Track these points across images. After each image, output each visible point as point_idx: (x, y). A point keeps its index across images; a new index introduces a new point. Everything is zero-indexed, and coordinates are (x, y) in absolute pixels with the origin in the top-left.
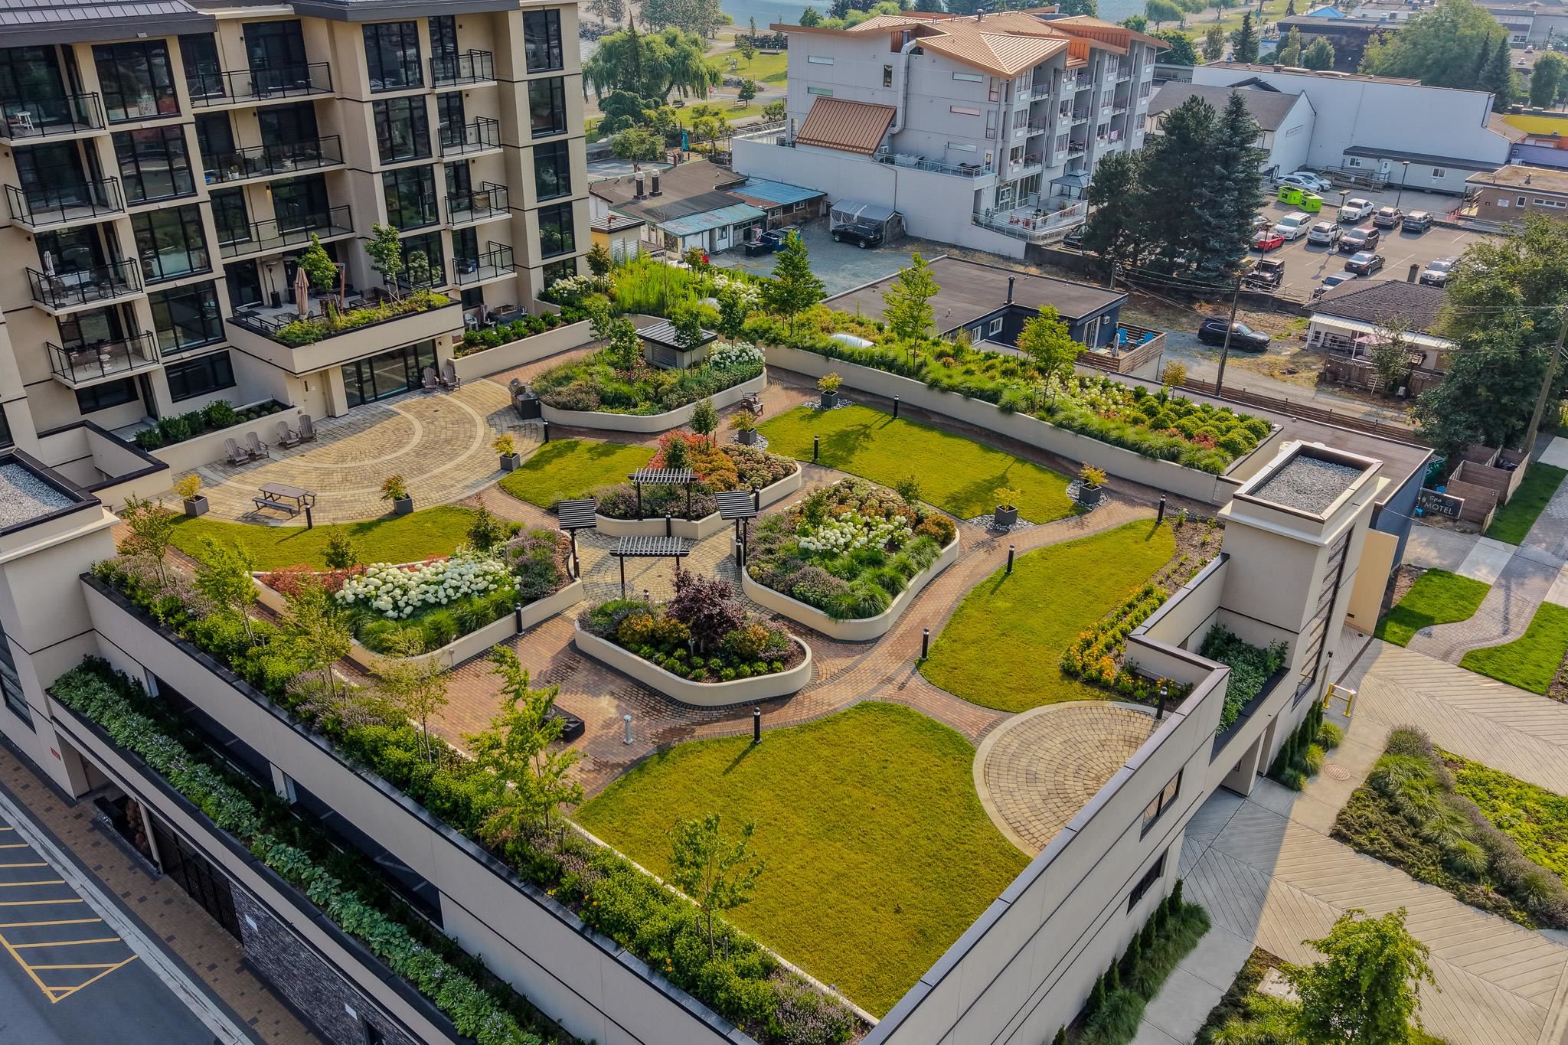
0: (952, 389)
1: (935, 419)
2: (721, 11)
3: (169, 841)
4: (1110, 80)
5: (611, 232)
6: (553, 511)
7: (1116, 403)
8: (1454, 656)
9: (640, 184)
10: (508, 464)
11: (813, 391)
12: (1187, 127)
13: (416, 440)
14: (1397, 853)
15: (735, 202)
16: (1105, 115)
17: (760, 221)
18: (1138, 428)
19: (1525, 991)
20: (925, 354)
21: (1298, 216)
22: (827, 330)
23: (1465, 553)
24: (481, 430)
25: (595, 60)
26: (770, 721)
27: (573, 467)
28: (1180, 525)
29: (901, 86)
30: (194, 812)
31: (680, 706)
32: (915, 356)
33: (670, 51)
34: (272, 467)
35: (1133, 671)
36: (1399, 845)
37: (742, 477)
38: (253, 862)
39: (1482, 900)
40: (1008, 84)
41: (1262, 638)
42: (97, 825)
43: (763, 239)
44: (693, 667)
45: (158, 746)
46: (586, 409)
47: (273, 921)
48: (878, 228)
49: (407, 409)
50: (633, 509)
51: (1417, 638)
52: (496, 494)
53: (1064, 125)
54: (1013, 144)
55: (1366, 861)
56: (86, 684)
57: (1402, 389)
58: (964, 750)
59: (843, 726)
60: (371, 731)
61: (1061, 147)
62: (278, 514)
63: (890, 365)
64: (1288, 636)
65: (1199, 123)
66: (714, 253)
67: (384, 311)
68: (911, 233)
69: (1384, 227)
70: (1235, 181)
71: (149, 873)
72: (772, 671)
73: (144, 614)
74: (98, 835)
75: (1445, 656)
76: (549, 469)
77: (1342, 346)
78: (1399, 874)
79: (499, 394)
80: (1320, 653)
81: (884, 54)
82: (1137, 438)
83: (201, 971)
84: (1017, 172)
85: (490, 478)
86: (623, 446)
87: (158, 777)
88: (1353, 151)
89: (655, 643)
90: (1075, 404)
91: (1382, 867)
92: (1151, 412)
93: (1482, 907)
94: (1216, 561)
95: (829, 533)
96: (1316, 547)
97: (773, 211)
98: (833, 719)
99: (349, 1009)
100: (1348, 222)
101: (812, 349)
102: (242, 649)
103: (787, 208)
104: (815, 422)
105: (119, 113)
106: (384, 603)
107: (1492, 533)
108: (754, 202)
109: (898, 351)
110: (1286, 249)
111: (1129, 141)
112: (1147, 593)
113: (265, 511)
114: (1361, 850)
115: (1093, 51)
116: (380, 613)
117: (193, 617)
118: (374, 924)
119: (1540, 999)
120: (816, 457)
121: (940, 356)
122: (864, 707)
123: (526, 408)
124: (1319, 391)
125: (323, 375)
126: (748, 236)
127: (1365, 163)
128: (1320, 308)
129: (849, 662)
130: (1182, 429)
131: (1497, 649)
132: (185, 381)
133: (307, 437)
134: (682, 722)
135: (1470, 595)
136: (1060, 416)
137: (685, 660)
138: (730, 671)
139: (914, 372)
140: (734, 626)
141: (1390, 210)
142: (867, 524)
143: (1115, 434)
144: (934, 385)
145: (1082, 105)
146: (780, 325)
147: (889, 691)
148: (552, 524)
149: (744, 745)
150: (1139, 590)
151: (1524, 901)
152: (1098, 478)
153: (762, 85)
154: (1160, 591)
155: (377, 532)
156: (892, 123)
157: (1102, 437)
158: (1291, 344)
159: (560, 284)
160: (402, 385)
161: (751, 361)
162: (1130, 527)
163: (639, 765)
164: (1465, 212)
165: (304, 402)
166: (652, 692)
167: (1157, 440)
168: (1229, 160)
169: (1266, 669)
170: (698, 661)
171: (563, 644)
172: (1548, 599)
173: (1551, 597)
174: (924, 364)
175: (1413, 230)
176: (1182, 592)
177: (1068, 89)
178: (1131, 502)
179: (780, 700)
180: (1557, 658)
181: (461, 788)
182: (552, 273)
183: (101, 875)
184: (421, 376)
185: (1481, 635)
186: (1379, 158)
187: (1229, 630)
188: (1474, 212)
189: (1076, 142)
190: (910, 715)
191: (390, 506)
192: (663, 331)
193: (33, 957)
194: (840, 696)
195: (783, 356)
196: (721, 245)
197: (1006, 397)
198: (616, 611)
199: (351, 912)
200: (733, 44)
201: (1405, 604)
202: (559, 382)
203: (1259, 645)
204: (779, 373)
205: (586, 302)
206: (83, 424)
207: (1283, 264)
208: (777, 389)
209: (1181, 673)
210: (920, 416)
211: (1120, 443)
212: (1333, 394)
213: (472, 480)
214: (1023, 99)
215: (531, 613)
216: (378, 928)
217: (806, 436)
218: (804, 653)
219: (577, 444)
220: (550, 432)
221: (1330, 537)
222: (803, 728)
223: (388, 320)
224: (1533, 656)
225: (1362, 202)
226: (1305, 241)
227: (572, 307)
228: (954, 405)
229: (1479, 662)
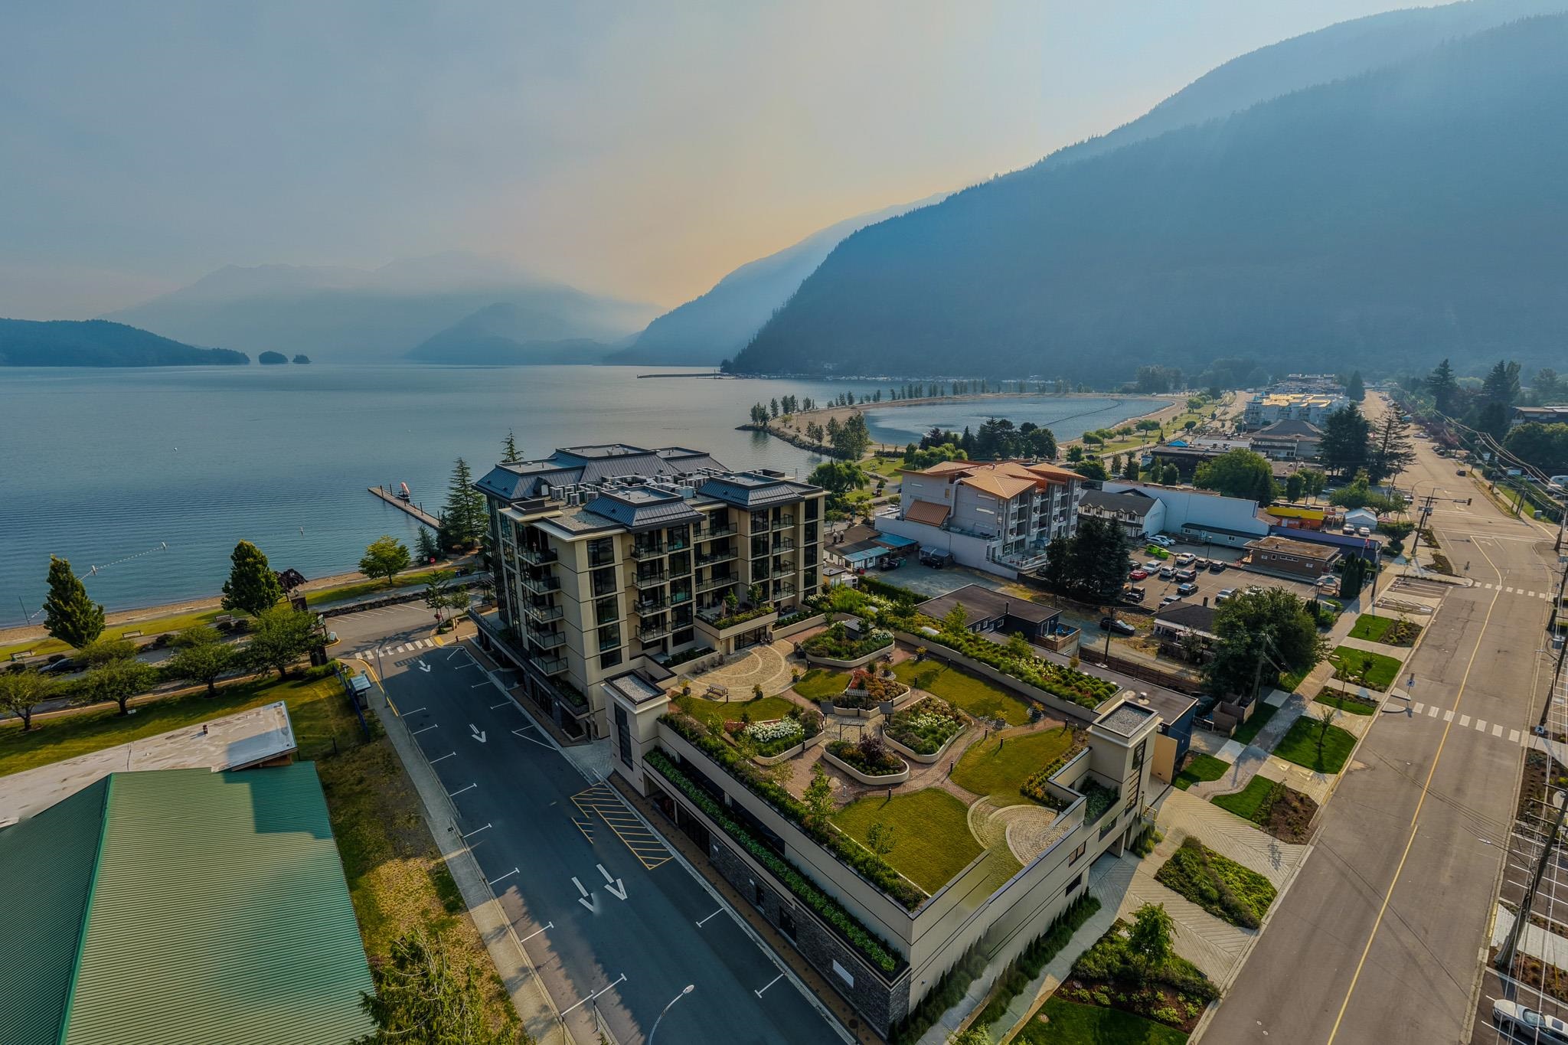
0: (973, 657)
1: (965, 669)
2: (869, 440)
3: (684, 814)
4: (1058, 496)
5: (830, 576)
6: (815, 701)
7: (1050, 672)
8: (1208, 797)
9: (835, 538)
10: (795, 679)
11: (914, 652)
12: (1092, 530)
13: (760, 666)
14: (1181, 889)
15: (876, 545)
16: (1056, 511)
17: (887, 555)
18: (1059, 685)
19: (1228, 950)
20: (961, 640)
21: (1154, 562)
22: (921, 625)
23: (1220, 747)
24: (784, 662)
25: (814, 474)
26: (895, 792)
27: (819, 682)
28: (1074, 731)
29: (953, 498)
30: (699, 807)
31: (862, 784)
32: (957, 640)
33: (848, 471)
34: (709, 675)
35: (1048, 794)
36: (1182, 885)
37: (886, 691)
38: (721, 827)
39: (1214, 911)
40: (1007, 501)
41: (1108, 784)
42: (653, 808)
43: (889, 563)
44: (866, 770)
45: (683, 781)
46: (824, 656)
47: (724, 849)
48: (942, 559)
49: (755, 651)
50: (846, 702)
51: (1192, 787)
52: (792, 692)
53: (1036, 517)
54: (1010, 527)
55: (1168, 890)
56: (657, 756)
57: (1199, 660)
58: (965, 809)
59: (921, 796)
60: (765, 784)
61: (1034, 527)
62: (715, 696)
63: (947, 644)
64: (1119, 785)
65: (1097, 527)
66: (867, 569)
67: (751, 615)
68: (958, 561)
69: (1200, 567)
70: (1116, 554)
71: (673, 827)
72: (895, 773)
73: (682, 734)
74: (654, 812)
75: (1204, 797)
76: (811, 682)
77: (1170, 634)
78: (1181, 897)
79: (788, 646)
80: (1138, 791)
81: (946, 483)
82: (1056, 690)
83: (696, 864)
84: (1012, 538)
85: (789, 685)
86: (838, 673)
87: (685, 793)
88: (1187, 526)
89: (852, 759)
90: (1032, 671)
91: (1174, 893)
92: (1065, 677)
93: (1214, 914)
94: (1086, 750)
95: (922, 721)
96: (1127, 748)
97: (893, 550)
98: (916, 793)
99: (751, 881)
100: (1181, 564)
101: (914, 634)
102: (717, 750)
103: (899, 549)
104: (915, 667)
105: (672, 548)
106: (760, 736)
107: (1235, 738)
108: (885, 545)
109: (950, 637)
110: (1148, 579)
111: (1069, 521)
112: (1058, 761)
113: (710, 694)
114: (1166, 885)
115: (1049, 484)
116: (758, 739)
117: (699, 737)
118: (762, 852)
119: (1234, 954)
120: (916, 685)
121: (968, 640)
122: (928, 789)
123: (799, 654)
124: (1158, 658)
125: (728, 640)
126: (882, 561)
127: (1193, 532)
128: (1159, 616)
129: (922, 771)
130: (1077, 687)
131: (1229, 795)
132: (678, 639)
133: (720, 663)
134: (863, 790)
135: (1220, 768)
136: (1025, 677)
137: (863, 767)
138: (880, 772)
139: (957, 648)
140: (882, 755)
141: (1203, 560)
142: (937, 718)
143: (1048, 687)
144: (965, 654)
145: (1044, 508)
146: (900, 621)
147: (938, 784)
148: (814, 708)
149: (885, 800)
150: (1054, 760)
151: (1233, 914)
152: (1040, 707)
153: (887, 478)
154: (1063, 760)
155: (751, 706)
156: (949, 513)
157: (1043, 688)
158: (1146, 632)
159: (811, 598)
160: (752, 641)
161: (888, 638)
162: (1053, 730)
163: (849, 804)
164: (1245, 560)
165: (720, 649)
166: (852, 778)
167: (1066, 691)
168: (1112, 545)
169: (1109, 798)
170: (868, 767)
171: (819, 756)
172: (1258, 773)
173: (1260, 773)
174: (961, 645)
175: (1216, 570)
176: (1071, 763)
177: (1037, 502)
178: (1054, 719)
179: (898, 785)
180: (1259, 802)
181: (796, 807)
182: (807, 593)
183: (657, 826)
184: (760, 638)
185: (1223, 788)
186: (1200, 530)
187: (1093, 779)
188: (1250, 561)
189: (1042, 523)
190: (945, 794)
191: (755, 695)
192: (853, 623)
193: (641, 853)
194: (919, 785)
195: (901, 635)
196: (870, 565)
197: (1002, 666)
198: (839, 745)
199: (754, 847)
200: (873, 454)
201: (1188, 770)
202: (813, 644)
203: (1107, 787)
204: (900, 643)
205: (821, 606)
206: (645, 655)
207: (1144, 590)
208: (898, 650)
209: (1068, 797)
210: (959, 667)
211: (1050, 691)
212: (1165, 660)
213: (782, 686)
214: (1015, 508)
215: (808, 743)
216: (764, 854)
217: (914, 673)
218: (906, 767)
219: (820, 671)
220: (810, 666)
221: (1131, 745)
222: (906, 795)
223: (752, 619)
224: (1247, 800)
225: (1189, 554)
226: (1158, 575)
227: (816, 608)
228: (974, 664)
229: (1220, 801)
